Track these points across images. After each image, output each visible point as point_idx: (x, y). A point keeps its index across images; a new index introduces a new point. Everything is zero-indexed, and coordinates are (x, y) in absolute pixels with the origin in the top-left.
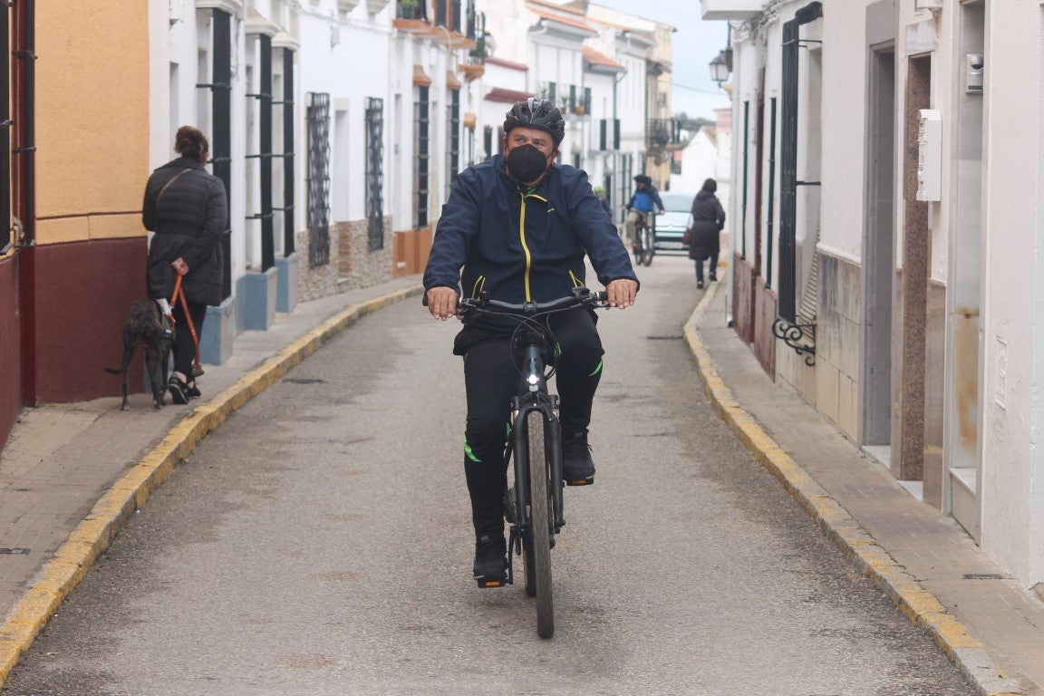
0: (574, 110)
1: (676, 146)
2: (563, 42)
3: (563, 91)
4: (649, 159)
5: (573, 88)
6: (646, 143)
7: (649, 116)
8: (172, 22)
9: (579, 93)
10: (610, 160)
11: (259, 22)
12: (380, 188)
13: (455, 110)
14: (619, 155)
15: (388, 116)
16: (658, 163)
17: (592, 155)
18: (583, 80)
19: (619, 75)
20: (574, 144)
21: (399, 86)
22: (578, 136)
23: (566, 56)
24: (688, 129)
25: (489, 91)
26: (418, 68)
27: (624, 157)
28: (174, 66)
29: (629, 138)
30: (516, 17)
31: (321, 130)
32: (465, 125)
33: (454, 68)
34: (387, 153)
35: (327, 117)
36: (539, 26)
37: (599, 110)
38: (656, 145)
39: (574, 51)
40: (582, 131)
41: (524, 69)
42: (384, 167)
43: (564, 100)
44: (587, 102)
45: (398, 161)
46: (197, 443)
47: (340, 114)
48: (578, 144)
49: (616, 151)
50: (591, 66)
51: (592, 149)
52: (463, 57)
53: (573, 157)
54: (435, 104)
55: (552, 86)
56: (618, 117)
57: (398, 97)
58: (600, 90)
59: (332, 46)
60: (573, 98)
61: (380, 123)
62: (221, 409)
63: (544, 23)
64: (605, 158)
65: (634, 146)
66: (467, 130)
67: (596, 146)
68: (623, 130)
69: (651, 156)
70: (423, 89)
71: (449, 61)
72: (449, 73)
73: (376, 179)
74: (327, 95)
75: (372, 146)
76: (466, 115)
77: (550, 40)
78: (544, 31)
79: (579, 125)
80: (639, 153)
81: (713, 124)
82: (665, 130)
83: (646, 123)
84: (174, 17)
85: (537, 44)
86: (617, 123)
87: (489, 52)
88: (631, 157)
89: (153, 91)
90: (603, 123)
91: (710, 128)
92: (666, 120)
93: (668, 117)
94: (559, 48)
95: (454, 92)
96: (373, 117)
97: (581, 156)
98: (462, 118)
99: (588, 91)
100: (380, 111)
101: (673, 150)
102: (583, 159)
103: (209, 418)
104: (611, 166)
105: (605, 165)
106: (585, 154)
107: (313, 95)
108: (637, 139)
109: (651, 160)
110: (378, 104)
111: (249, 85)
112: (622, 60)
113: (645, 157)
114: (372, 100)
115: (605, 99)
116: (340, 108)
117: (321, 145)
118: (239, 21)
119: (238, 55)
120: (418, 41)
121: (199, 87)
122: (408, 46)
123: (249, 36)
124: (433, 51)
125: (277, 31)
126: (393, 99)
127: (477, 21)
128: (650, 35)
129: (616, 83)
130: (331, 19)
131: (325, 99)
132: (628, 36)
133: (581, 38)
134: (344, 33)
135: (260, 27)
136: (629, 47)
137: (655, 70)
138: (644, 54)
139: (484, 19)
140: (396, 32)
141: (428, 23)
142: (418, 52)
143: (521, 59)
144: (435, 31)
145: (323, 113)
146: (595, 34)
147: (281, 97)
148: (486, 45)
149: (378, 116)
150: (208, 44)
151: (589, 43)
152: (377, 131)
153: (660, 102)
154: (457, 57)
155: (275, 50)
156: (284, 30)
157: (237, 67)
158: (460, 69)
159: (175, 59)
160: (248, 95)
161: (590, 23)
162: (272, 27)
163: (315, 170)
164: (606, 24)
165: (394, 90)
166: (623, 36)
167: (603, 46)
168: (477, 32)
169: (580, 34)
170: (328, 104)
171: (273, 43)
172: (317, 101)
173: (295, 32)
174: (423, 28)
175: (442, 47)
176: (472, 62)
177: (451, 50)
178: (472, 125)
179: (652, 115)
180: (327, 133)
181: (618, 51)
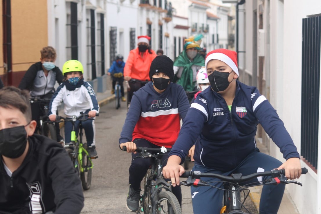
0: (204, 31)
2: (200, 10)
3: (200, 25)
5: (203, 25)
8: (55, 6)
9: (205, 26)
11: (90, 5)
13: (161, 32)
17: (210, 45)
18: (206, 22)
19: (218, 20)
21: (141, 24)
23: (201, 15)
25: (175, 26)
26: (148, 19)
28: (57, 20)
29: (223, 40)
30: (184, 2)
31: (114, 38)
33: (161, 19)
35: (116, 34)
36: (191, 6)
37: (212, 31)
38: (231, 42)
39: (204, 13)
40: (206, 38)
41: (187, 19)
43: (200, 28)
44: (208, 28)
47: (121, 33)
50: (209, 17)
52: (164, 15)
54: (154, 30)
55: (196, 24)
57: (141, 28)
58: (212, 25)
59: (118, 11)
60: (203, 27)
63: (193, 5)
64: (214, 46)
67: (211, 42)
68: (220, 37)
70: (149, 25)
71: (159, 17)
72: (159, 20)
74: (116, 27)
77: (196, 10)
78: (193, 7)
84: (56, 4)
85: (191, 11)
87: (174, 13)
89: (49, 26)
94: (198, 12)
95: (161, 26)
99: (208, 26)
106: (207, 45)
107: (111, 27)
108: (225, 40)
110: (134, 30)
111: (88, 24)
112: (220, 16)
113: (227, 46)
114: (131, 29)
115: (214, 28)
116: (121, 31)
117: (114, 42)
118: (82, 5)
119: (83, 15)
120: (148, 10)
121: (67, 25)
122: (144, 12)
123: (87, 10)
124: (153, 14)
125: (96, 8)
126: (139, 29)
127: (168, 4)
128: (229, 8)
129: (217, 23)
130: (117, 4)
131: (115, 29)
132: (221, 8)
133: (205, 9)
134: (122, 9)
135: (90, 7)
136: (221, 11)
137: (230, 18)
138: (227, 13)
139: (170, 3)
140: (140, 8)
141: (150, 5)
142: (148, 14)
143: (186, 16)
144: (153, 8)
145: (115, 33)
146: (209, 7)
147: (100, 28)
148: (173, 11)
149: (133, 34)
150: (69, 12)
151: (209, 11)
152: (133, 38)
153: (233, 29)
154: (162, 15)
155: (98, 14)
156: (100, 7)
157: (82, 19)
158: (163, 19)
159: (57, 17)
160: (88, 27)
161: (208, 4)
162: (94, 7)
163: (112, 50)
164: (214, 5)
165: (140, 26)
166: (219, 8)
167: (213, 11)
168: (168, 8)
169: (205, 8)
170: (116, 30)
171: (96, 12)
172: (113, 29)
173: (105, 8)
174: (148, 7)
175: (157, 12)
176: (167, 17)
177: (160, 13)
178: (167, 36)
179: (230, 33)
180: (116, 39)
181: (218, 13)
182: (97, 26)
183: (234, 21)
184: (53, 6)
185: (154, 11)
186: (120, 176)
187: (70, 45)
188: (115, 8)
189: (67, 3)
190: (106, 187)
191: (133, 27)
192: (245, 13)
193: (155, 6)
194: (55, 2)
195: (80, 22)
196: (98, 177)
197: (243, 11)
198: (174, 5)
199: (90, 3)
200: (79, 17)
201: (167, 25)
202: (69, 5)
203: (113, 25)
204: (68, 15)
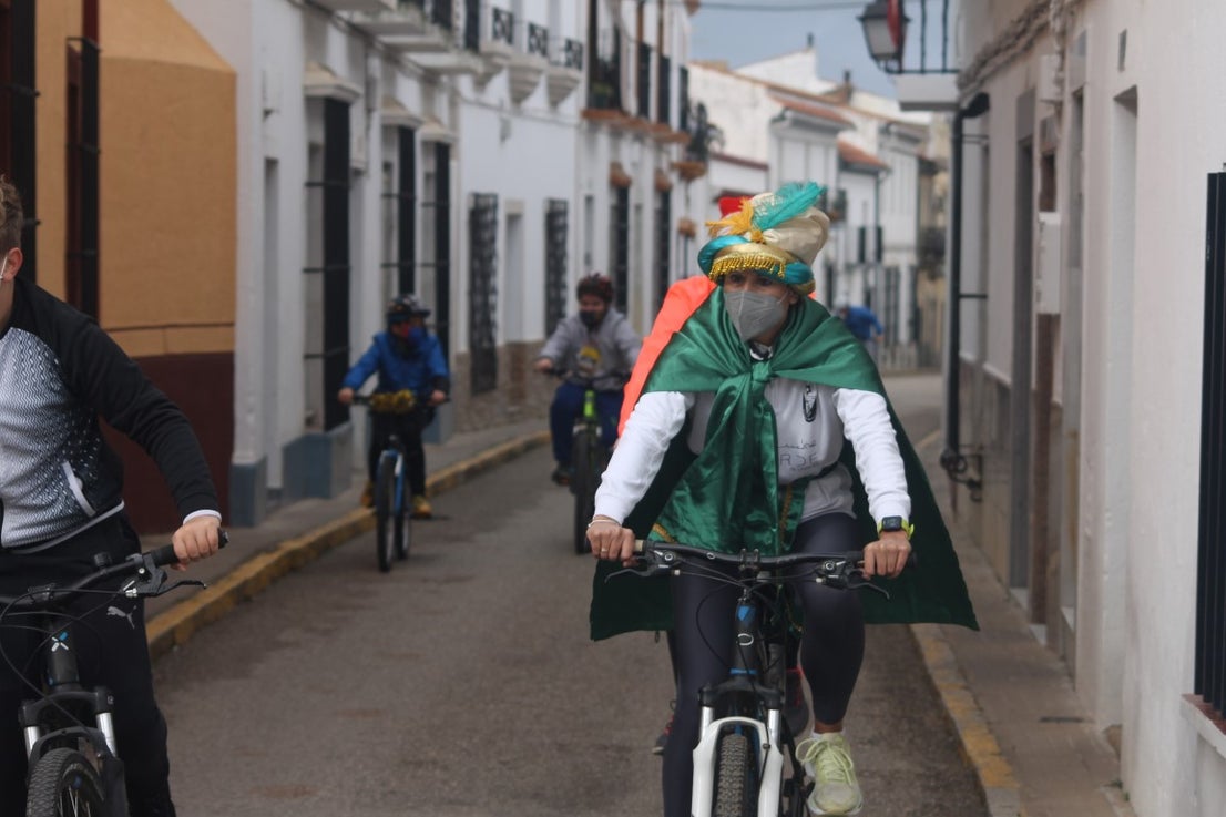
2: (812, 136)
4: (921, 273)
6: (917, 254)
7: (923, 223)
8: (267, 113)
9: (832, 196)
10: (871, 274)
11: (399, 112)
13: (663, 215)
14: (882, 269)
15: (575, 221)
16: (933, 278)
17: (849, 268)
18: (838, 180)
19: (882, 175)
21: (590, 184)
22: (831, 246)
23: (817, 152)
25: (717, 192)
26: (616, 167)
27: (888, 271)
28: (271, 165)
29: (898, 249)
30: (755, 105)
31: (486, 235)
32: (679, 231)
33: (665, 166)
34: (574, 263)
35: (494, 222)
36: (781, 118)
37: (856, 216)
38: (930, 257)
39: (827, 147)
40: (836, 240)
41: (763, 167)
42: (569, 279)
44: (842, 204)
46: (274, 580)
47: (514, 219)
48: (831, 255)
49: (878, 264)
50: (849, 163)
51: (849, 261)
52: (676, 152)
53: (826, 271)
54: (639, 208)
56: (885, 222)
57: (589, 200)
58: (859, 194)
59: (504, 136)
61: (564, 228)
62: (312, 546)
63: (789, 114)
64: (865, 272)
65: (902, 258)
66: (682, 240)
67: (854, 257)
68: (888, 238)
69: (923, 270)
70: (620, 188)
71: (658, 159)
72: (658, 172)
74: (495, 196)
75: (554, 254)
76: (683, 221)
77: (797, 133)
78: (786, 124)
80: (909, 266)
83: (918, 230)
84: (269, 105)
85: (779, 139)
86: (879, 232)
87: (714, 146)
88: (897, 270)
89: (242, 189)
90: (862, 232)
94: (808, 144)
95: (664, 193)
96: (555, 220)
97: (835, 270)
98: (675, 225)
99: (842, 195)
100: (564, 213)
102: (838, 273)
103: (293, 554)
104: (872, 281)
105: (865, 280)
106: (840, 267)
107: (477, 196)
108: (907, 249)
109: (923, 276)
110: (561, 207)
111: (388, 183)
112: (889, 158)
113: (915, 272)
114: (552, 202)
115: (865, 205)
116: (514, 210)
117: (486, 253)
118: (369, 110)
119: (369, 150)
120: (616, 134)
121: (310, 185)
122: (603, 140)
123: (386, 129)
124: (637, 147)
125: (420, 122)
126: (582, 202)
127: (694, 111)
128: (923, 129)
129: (878, 184)
130: (500, 108)
131: (491, 201)
132: (893, 129)
133: (834, 131)
134: (517, 125)
135: (398, 117)
136: (894, 142)
137: (928, 168)
138: (915, 149)
139: (701, 108)
140: (585, 124)
141: (624, 114)
142: (615, 148)
143: (761, 155)
144: (634, 123)
145: (489, 217)
146: (850, 126)
147: (432, 198)
148: (710, 139)
149: (560, 221)
150: (320, 137)
151: (846, 137)
152: (559, 237)
153: (937, 207)
154: (669, 153)
155: (426, 144)
156: (437, 121)
157: (367, 163)
158: (673, 166)
159: (273, 154)
160: (387, 196)
161: (847, 114)
162: (412, 118)
163: (479, 282)
164: (868, 115)
165: (585, 192)
166: (887, 128)
167: (863, 140)
168: (693, 125)
169: (832, 127)
170: (495, 207)
171: (419, 137)
172: (482, 202)
173: (454, 124)
174: (618, 119)
175: (649, 141)
176: (689, 159)
177: (660, 145)
178: (688, 233)
179: (925, 221)
180: (493, 240)
181: (881, 146)
182: (422, 191)
183: (944, 180)
184: (258, 114)
185: (639, 138)
186: (504, 763)
187: (319, 262)
188: (491, 122)
189: (310, 101)
190: (451, 802)
191: (558, 195)
192: (986, 151)
193: (643, 119)
194: (264, 98)
195: (358, 173)
196: (419, 764)
197: (978, 143)
198: (714, 117)
199: (400, 105)
200: (356, 156)
201: (687, 189)
202: (320, 109)
203: (483, 189)
204: (312, 149)
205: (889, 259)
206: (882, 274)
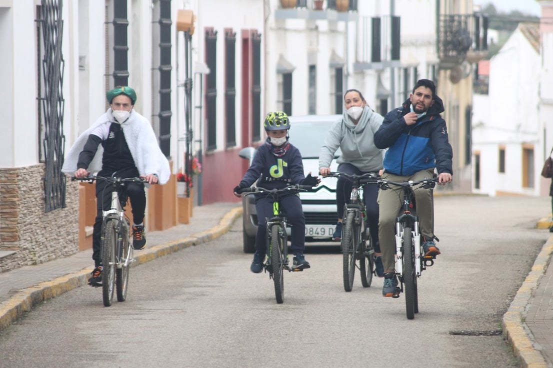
1: (482, 53)
4: (442, 72)
6: (438, 50)
7: (442, 12)
10: (387, 75)
12: (60, 119)
14: (400, 69)
15: (69, 15)
16: (455, 79)
20: (334, 53)
22: (340, 39)
24: (497, 28)
27: (406, 71)
32: (179, 28)
34: (69, 71)
42: (66, 90)
45: (85, 81)
48: (340, 53)
49: (395, 63)
51: (361, 59)
53: (334, 72)
56: (397, 13)
61: (58, 26)
65: (421, 54)
66: (181, 34)
69: (446, 69)
73: (54, 107)
75: (48, 59)
76: (181, 13)
79: (341, 26)
80: (428, 65)
81: (535, 21)
82: (466, 31)
83: (438, 20)
86: (396, 22)
88: (416, 70)
90: (376, 22)
91: (530, 26)
92: (467, 16)
93: (470, 12)
97: (345, 72)
98: (174, 18)
100: (58, 8)
101: (477, 60)
102: (348, 75)
104: (387, 84)
105: (379, 82)
205: (407, 56)
206: (399, 75)
